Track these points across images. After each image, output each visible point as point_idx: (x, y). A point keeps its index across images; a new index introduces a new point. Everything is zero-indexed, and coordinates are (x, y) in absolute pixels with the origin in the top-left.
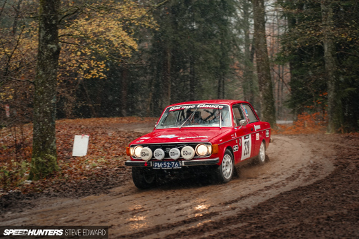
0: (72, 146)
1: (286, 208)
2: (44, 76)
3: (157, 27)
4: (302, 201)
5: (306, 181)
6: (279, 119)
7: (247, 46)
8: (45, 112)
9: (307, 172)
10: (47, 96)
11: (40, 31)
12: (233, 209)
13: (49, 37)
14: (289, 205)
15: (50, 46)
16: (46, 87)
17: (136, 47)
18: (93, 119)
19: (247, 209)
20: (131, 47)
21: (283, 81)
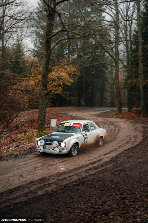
0: (51, 122)
1: (126, 157)
2: (42, 102)
3: (80, 74)
4: (131, 155)
5: (133, 144)
6: (123, 107)
7: (112, 80)
8: (42, 115)
9: (133, 139)
10: (43, 109)
11: (41, 87)
12: (108, 157)
13: (44, 88)
14: (127, 156)
15: (45, 92)
16: (43, 106)
17: (72, 81)
18: (57, 108)
19: (113, 158)
20: (70, 82)
21: (125, 96)
